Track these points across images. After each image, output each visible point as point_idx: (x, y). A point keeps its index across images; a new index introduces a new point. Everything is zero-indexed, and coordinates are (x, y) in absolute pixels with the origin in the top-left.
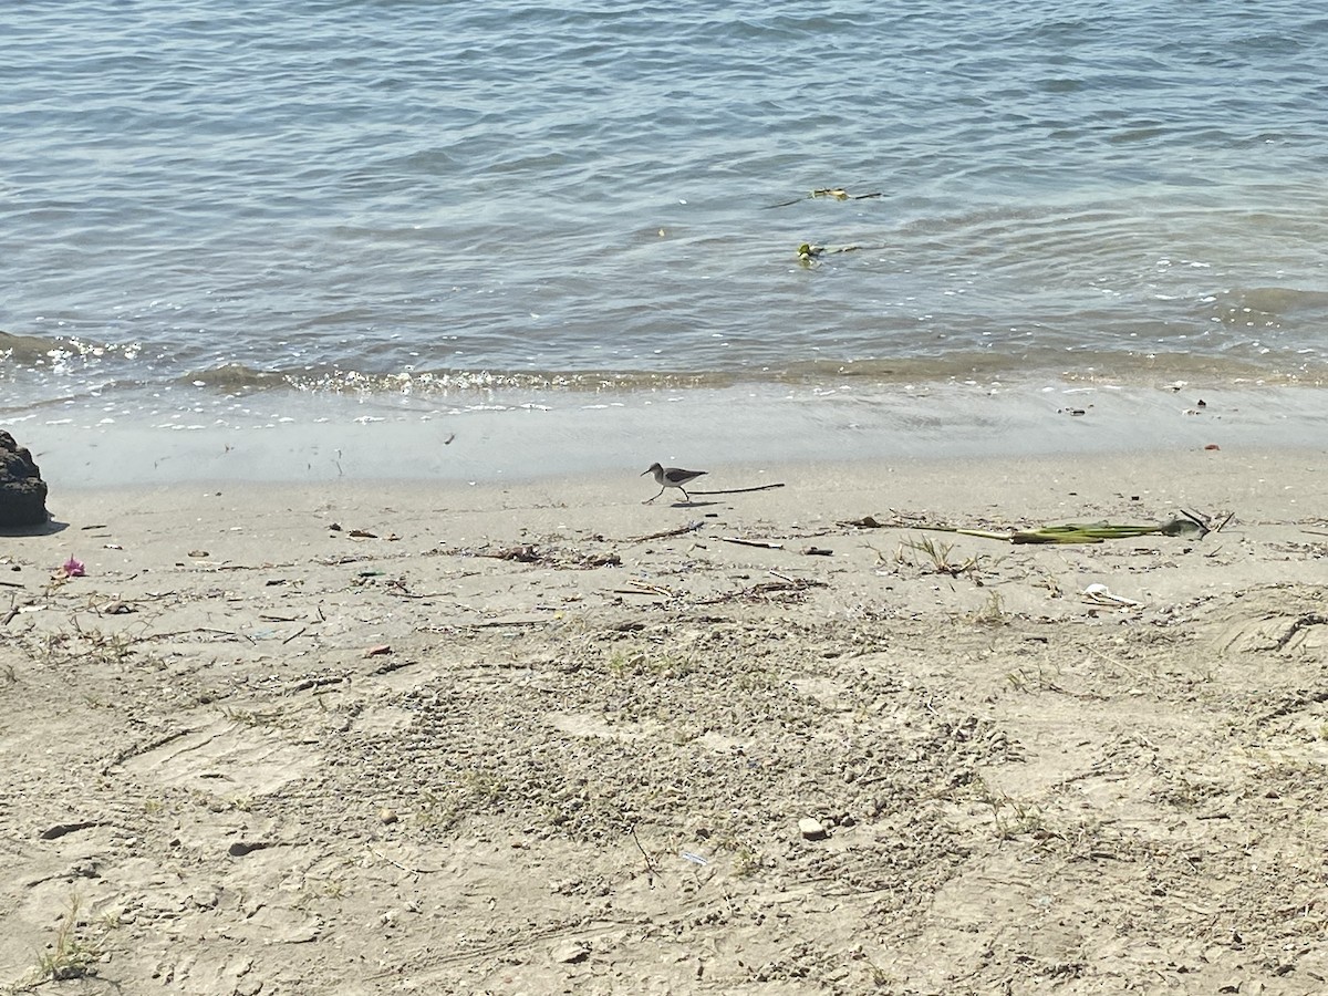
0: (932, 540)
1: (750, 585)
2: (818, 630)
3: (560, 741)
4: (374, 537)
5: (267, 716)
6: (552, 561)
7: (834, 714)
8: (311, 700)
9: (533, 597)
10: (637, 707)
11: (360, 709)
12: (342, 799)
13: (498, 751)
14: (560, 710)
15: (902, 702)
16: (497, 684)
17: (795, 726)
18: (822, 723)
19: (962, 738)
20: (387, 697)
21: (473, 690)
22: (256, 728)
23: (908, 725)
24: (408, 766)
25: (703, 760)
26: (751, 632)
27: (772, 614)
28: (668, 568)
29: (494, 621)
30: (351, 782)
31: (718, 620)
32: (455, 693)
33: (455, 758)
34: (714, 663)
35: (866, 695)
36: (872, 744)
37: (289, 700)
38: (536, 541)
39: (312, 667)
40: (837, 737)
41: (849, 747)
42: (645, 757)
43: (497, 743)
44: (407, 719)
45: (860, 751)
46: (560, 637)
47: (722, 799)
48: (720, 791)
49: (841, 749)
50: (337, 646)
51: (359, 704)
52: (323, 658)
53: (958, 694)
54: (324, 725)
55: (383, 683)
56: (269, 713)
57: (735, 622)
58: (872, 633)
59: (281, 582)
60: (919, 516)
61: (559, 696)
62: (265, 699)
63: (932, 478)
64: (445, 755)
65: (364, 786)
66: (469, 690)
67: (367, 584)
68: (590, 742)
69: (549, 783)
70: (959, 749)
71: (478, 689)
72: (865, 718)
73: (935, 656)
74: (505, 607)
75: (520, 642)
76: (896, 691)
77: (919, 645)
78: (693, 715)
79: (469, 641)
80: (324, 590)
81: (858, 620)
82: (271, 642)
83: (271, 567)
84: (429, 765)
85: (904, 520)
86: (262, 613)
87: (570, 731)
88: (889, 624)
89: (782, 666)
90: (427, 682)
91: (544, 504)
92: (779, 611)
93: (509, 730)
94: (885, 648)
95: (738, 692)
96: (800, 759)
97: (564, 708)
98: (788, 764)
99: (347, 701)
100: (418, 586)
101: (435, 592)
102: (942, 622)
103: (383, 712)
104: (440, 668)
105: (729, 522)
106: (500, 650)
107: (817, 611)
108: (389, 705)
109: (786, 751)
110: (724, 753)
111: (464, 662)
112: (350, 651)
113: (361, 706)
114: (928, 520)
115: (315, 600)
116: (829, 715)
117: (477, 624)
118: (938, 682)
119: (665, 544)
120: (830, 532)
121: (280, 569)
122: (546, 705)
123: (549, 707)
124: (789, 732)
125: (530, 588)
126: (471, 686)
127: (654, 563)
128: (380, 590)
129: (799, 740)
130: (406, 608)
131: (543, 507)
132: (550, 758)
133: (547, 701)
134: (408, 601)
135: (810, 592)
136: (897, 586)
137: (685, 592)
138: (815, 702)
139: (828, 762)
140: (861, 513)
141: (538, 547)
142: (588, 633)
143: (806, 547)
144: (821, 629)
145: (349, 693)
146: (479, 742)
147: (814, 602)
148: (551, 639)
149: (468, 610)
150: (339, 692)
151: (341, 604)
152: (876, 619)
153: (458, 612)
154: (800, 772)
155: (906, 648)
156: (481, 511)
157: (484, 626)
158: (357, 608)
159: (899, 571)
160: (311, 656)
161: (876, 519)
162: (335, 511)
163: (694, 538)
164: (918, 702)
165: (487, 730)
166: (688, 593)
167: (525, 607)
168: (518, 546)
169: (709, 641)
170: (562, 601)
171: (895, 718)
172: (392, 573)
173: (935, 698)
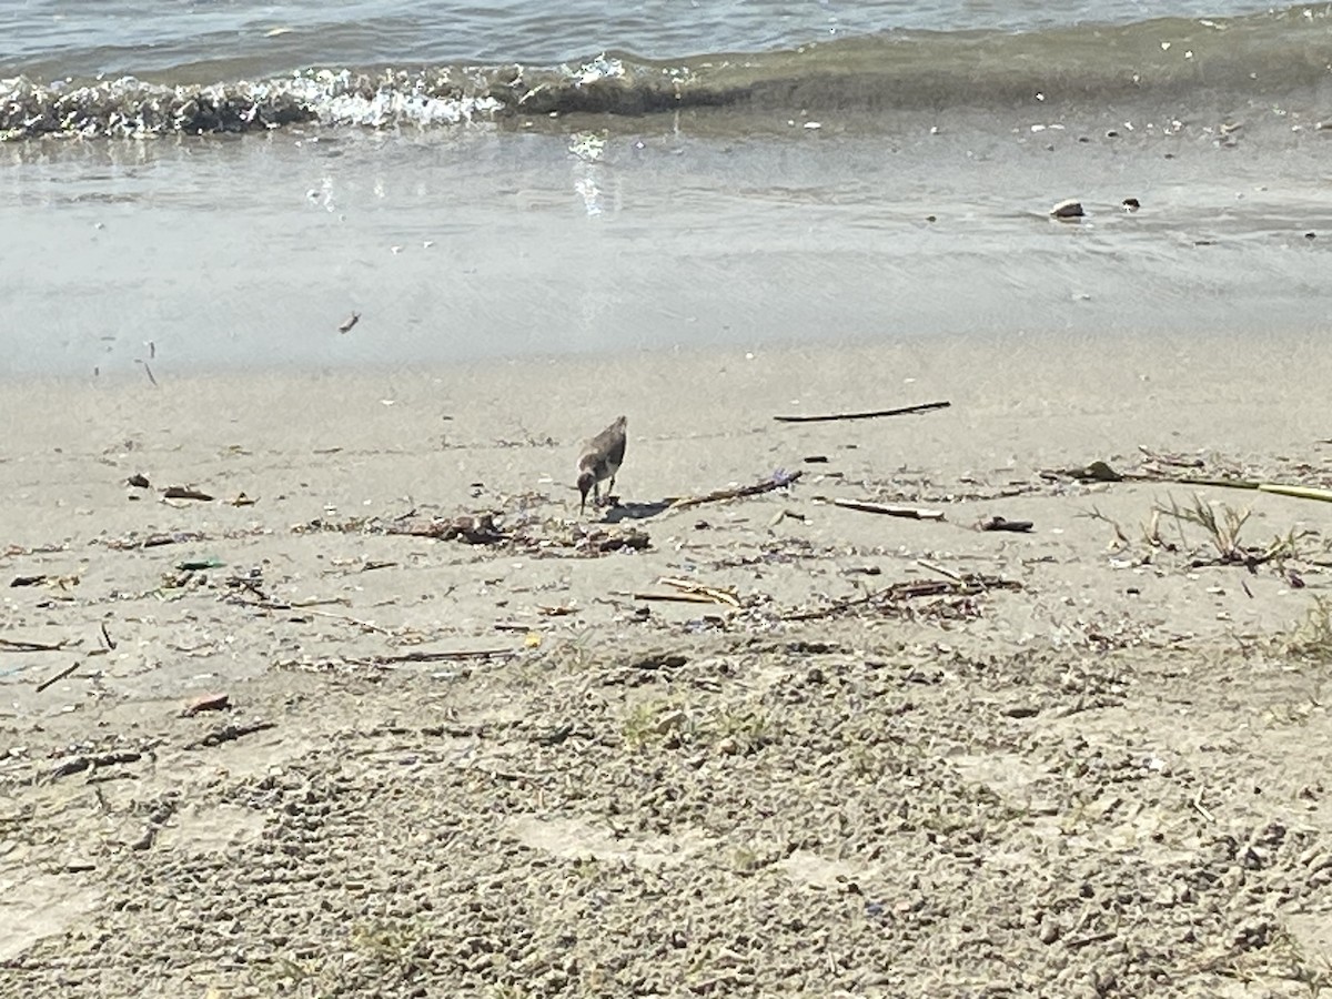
0: (1213, 503)
1: (879, 585)
2: (1000, 667)
3: (529, 867)
4: (209, 499)
6: (526, 541)
7: (1026, 818)
8: (82, 794)
9: (489, 608)
10: (668, 804)
11: (171, 808)
12: (135, 970)
13: (417, 884)
14: (531, 811)
15: (1149, 797)
16: (418, 764)
17: (954, 841)
18: (1002, 836)
19: (1257, 863)
20: (219, 788)
21: (374, 775)
23: (1159, 838)
24: (254, 911)
25: (786, 902)
26: (879, 671)
27: (919, 639)
28: (734, 557)
29: (415, 649)
30: (152, 940)
31: (821, 649)
32: (343, 780)
33: (338, 898)
34: (810, 727)
35: (1084, 785)
36: (1092, 874)
37: (44, 793)
38: (498, 507)
39: (86, 733)
40: (1031, 861)
41: (1050, 879)
42: (682, 897)
43: (415, 870)
44: (255, 828)
45: (1069, 886)
46: (535, 680)
47: (818, 972)
48: (815, 958)
49: (1036, 883)
50: (133, 696)
51: (169, 800)
52: (107, 717)
53: (1252, 782)
54: (105, 838)
55: (213, 762)
56: (8, 815)
57: (851, 652)
58: (1099, 672)
59: (39, 580)
60: (1192, 461)
61: (529, 787)
62: (3, 789)
63: (1218, 391)
64: (323, 892)
65: (175, 947)
66: (368, 775)
67: (191, 584)
68: (582, 870)
69: (508, 944)
70: (1251, 884)
71: (383, 772)
72: (1082, 826)
73: (1213, 716)
74: (438, 624)
75: (462, 688)
76: (1139, 778)
77: (1183, 695)
78: (770, 820)
79: (371, 685)
80: (114, 595)
81: (1074, 650)
82: (18, 689)
83: (22, 552)
84: (293, 911)
85: (1164, 468)
86: (2, 636)
87: (548, 848)
88: (1130, 655)
89: (933, 732)
90: (293, 760)
91: (515, 440)
92: (932, 633)
93: (439, 847)
94: (1121, 700)
95: (852, 779)
96: (961, 900)
97: (537, 807)
98: (939, 909)
99: (148, 794)
100: (282, 588)
101: (314, 598)
102: (1226, 652)
103: (211, 815)
104: (315, 735)
105: (847, 472)
106: (426, 703)
107: (1001, 632)
108: (224, 802)
109: (935, 887)
110: (824, 889)
111: (360, 723)
112: (156, 704)
113: (173, 803)
114: (1209, 467)
115: (98, 612)
116: (1017, 820)
117: (386, 656)
118: (1215, 761)
119: (732, 512)
120: (1030, 489)
121: (37, 556)
122: (504, 802)
123: (510, 805)
124: (942, 852)
125: (484, 591)
126: (371, 767)
127: (709, 546)
128: (214, 595)
129: (961, 866)
130: (260, 627)
131: (513, 444)
132: (510, 898)
133: (507, 794)
134: (263, 615)
135: (989, 599)
136: (1148, 587)
137: (762, 597)
138: (992, 798)
139: (1011, 905)
140: (1087, 455)
141: (502, 517)
142: (585, 672)
143: (985, 516)
144: (1005, 666)
145: (152, 781)
146: (384, 869)
147: (995, 616)
148: (519, 684)
149: (371, 630)
150: (134, 778)
151: (144, 620)
152: (1107, 647)
153: (353, 635)
154: (960, 924)
155: (1159, 699)
156: (401, 452)
157: (398, 659)
158: (172, 627)
159: (1152, 561)
160: (86, 714)
161: (1113, 466)
162: (140, 453)
163: (782, 500)
164: (1177, 797)
165: (398, 848)
166: (768, 599)
167: (475, 625)
168: (465, 515)
169: (801, 687)
170: (541, 614)
171: (1135, 826)
172: (237, 564)
173: (1208, 791)
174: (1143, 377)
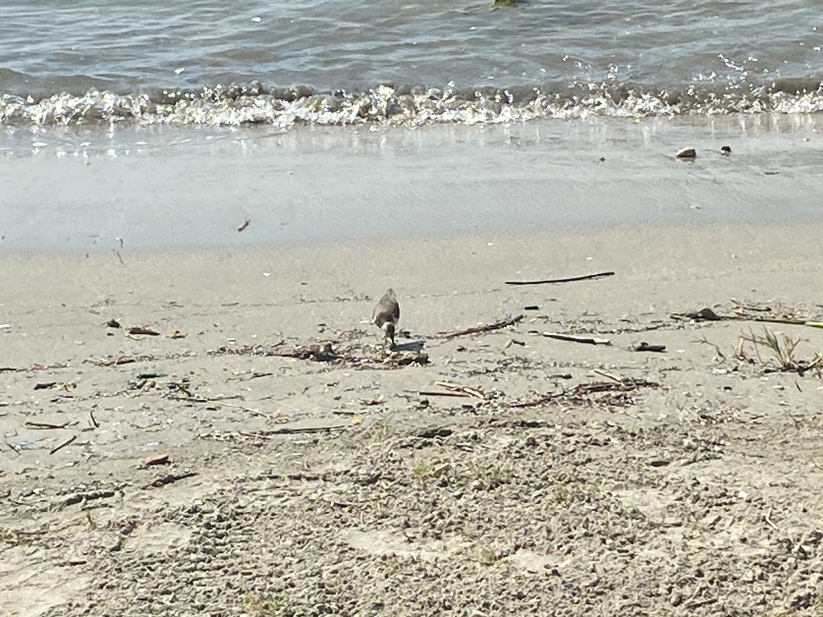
0: (777, 333)
1: (570, 385)
2: (645, 435)
3: (354, 560)
4: (157, 334)
5: (29, 534)
6: (353, 360)
7: (661, 528)
8: (79, 517)
9: (329, 401)
10: (440, 522)
11: (133, 525)
13: (286, 572)
14: (356, 525)
15: (738, 514)
16: (286, 497)
17: (617, 543)
18: (647, 539)
19: (805, 556)
20: (163, 512)
21: (258, 504)
22: (18, 547)
23: (744, 540)
24: (184, 589)
25: (514, 581)
26: (571, 438)
27: (595, 418)
28: (481, 368)
29: (284, 427)
30: (121, 607)
31: (535, 425)
32: (239, 507)
33: (237, 580)
34: (527, 472)
35: (698, 508)
36: (703, 563)
37: (55, 516)
38: (335, 338)
39: (80, 479)
40: (663, 555)
41: (677, 566)
42: (449, 578)
43: (284, 562)
44: (185, 537)
45: (689, 570)
46: (358, 445)
49: (668, 568)
50: (110, 456)
51: (132, 520)
52: (94, 469)
53: (801, 506)
54: (92, 544)
55: (160, 495)
56: (33, 530)
57: (553, 426)
58: (706, 438)
59: (51, 385)
60: (764, 308)
61: (354, 511)
62: (28, 515)
63: (779, 264)
64: (227, 577)
65: (136, 611)
66: (255, 504)
67: (145, 387)
68: (387, 562)
69: (342, 608)
70: (801, 568)
71: (264, 503)
72: (696, 533)
73: (777, 464)
74: (298, 411)
75: (313, 450)
76: (732, 503)
77: (758, 452)
78: (503, 530)
79: (257, 448)
80: (98, 394)
81: (691, 425)
82: (39, 452)
83: (41, 368)
84: (209, 588)
85: (747, 312)
86: (29, 419)
87: (366, 548)
88: (726, 427)
89: (604, 475)
90: (208, 495)
91: (345, 297)
92: (603, 415)
93: (298, 548)
94: (721, 455)
95: (554, 504)
96: (621, 579)
97: (359, 523)
98: (608, 585)
99: (119, 517)
100: (202, 389)
101: (222, 395)
102: (785, 425)
103: (159, 529)
104: (223, 479)
105: (551, 315)
106: (292, 459)
107: (646, 414)
108: (166, 521)
109: (605, 571)
110: (537, 573)
111: (250, 472)
112: (124, 461)
113: (135, 522)
114: (774, 311)
115: (88, 404)
116: (656, 530)
117: (266, 430)
118: (779, 493)
119: (480, 341)
120: (664, 326)
121: (51, 370)
122: (339, 520)
123: (343, 523)
124: (610, 549)
125: (327, 390)
126: (256, 499)
127: (465, 362)
128: (160, 394)
129: (622, 558)
130: (188, 413)
131: (344, 300)
132: (343, 579)
133: (341, 516)
134: (191, 406)
135: (639, 393)
136: (737, 386)
137: (498, 393)
138: (641, 516)
139: (653, 582)
140: (699, 304)
141: (338, 345)
142: (389, 440)
143: (635, 342)
144: (649, 434)
145: (121, 508)
146: (265, 562)
147: (643, 403)
148: (348, 447)
149: (257, 415)
150: (111, 507)
151: (116, 409)
152: (711, 423)
153: (246, 418)
154: (621, 594)
155: (744, 454)
156: (276, 305)
157: (274, 433)
158: (133, 414)
159: (739, 369)
160: (80, 468)
161: (715, 311)
162: (114, 307)
163: (510, 332)
164: (755, 515)
165: (274, 549)
166: (502, 394)
167: (320, 411)
168: (315, 344)
169: (523, 448)
170: (362, 404)
171: (729, 533)
172: (174, 374)
173: (774, 511)
174: (733, 256)
